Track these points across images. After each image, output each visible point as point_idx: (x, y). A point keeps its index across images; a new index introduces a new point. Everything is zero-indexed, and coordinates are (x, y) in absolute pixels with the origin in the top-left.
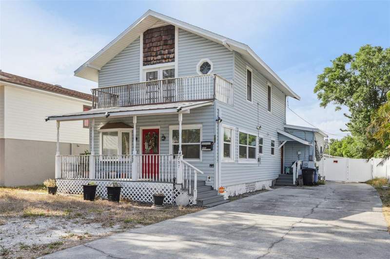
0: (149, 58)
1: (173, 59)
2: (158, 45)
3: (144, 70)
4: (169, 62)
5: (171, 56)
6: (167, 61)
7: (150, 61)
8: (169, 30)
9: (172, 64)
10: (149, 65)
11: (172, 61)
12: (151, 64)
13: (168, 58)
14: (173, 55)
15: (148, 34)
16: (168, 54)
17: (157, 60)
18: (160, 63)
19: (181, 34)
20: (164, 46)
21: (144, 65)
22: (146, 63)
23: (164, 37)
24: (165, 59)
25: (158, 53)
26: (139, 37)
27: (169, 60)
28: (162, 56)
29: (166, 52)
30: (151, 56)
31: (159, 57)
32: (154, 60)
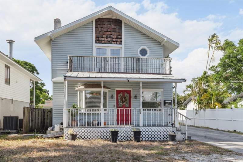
0: (100, 39)
1: (121, 43)
2: (108, 31)
3: (95, 46)
4: (117, 44)
5: (119, 40)
6: (115, 43)
7: (102, 41)
8: (118, 22)
9: (120, 46)
10: (100, 43)
11: (119, 44)
12: (102, 43)
14: (121, 40)
15: (100, 21)
16: (116, 38)
17: (107, 41)
18: (109, 43)
19: (126, 27)
20: (113, 33)
21: (96, 43)
22: (97, 42)
23: (113, 27)
24: (114, 41)
25: (109, 36)
26: (92, 22)
27: (117, 42)
28: (112, 39)
29: (115, 37)
30: (103, 37)
31: (109, 39)
32: (105, 41)
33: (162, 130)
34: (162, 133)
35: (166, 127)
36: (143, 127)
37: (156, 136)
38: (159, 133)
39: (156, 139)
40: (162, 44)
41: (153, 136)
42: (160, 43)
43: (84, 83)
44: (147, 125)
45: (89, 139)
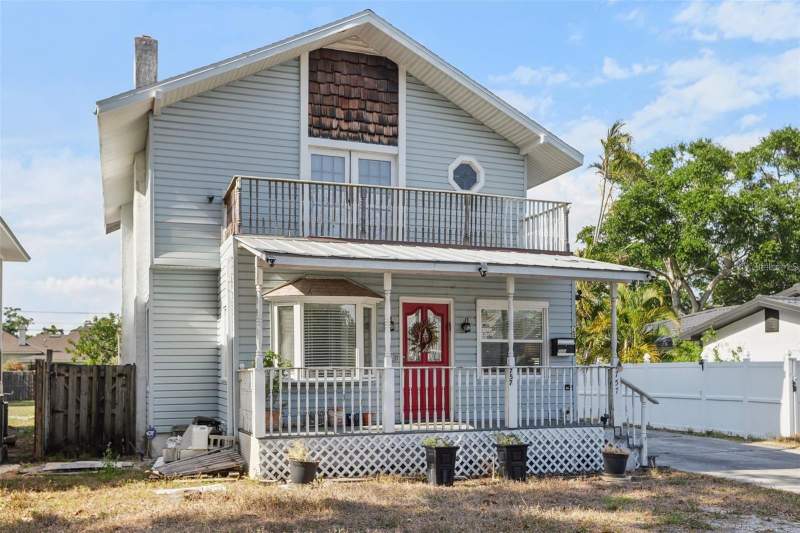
0: (326, 122)
1: (393, 140)
2: (353, 96)
3: (310, 146)
4: (380, 142)
5: (387, 130)
6: (376, 138)
7: (331, 129)
8: (384, 69)
9: (391, 149)
10: (324, 136)
11: (389, 144)
12: (332, 138)
13: (380, 134)
14: (395, 128)
15: (323, 60)
16: (379, 124)
17: (349, 131)
18: (355, 139)
19: (411, 86)
20: (369, 104)
21: (311, 134)
22: (316, 131)
23: (369, 82)
24: (370, 134)
25: (354, 114)
26: (298, 59)
27: (382, 138)
28: (364, 125)
29: (374, 117)
30: (333, 117)
31: (356, 125)
32: (341, 130)
33: (575, 437)
34: (575, 446)
35: (585, 429)
36: (518, 428)
37: (557, 457)
38: (566, 447)
39: (557, 467)
40: (523, 152)
41: (549, 457)
42: (516, 147)
43: (293, 277)
44: (528, 424)
45: (346, 475)
